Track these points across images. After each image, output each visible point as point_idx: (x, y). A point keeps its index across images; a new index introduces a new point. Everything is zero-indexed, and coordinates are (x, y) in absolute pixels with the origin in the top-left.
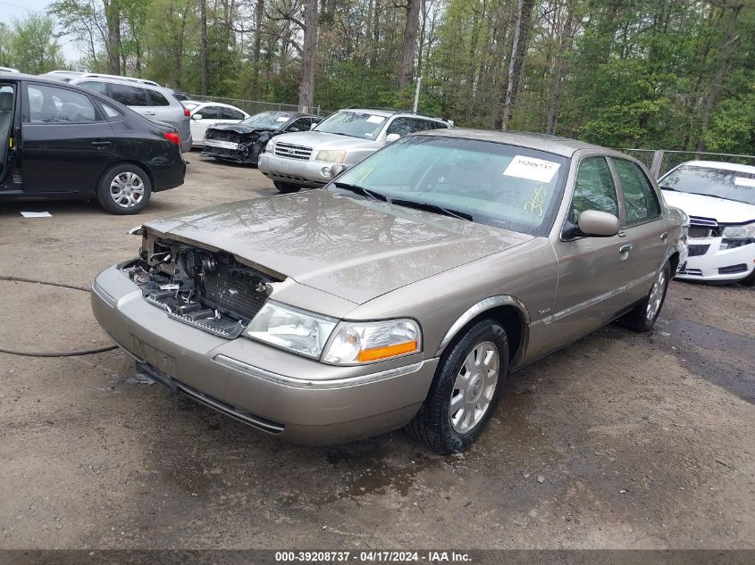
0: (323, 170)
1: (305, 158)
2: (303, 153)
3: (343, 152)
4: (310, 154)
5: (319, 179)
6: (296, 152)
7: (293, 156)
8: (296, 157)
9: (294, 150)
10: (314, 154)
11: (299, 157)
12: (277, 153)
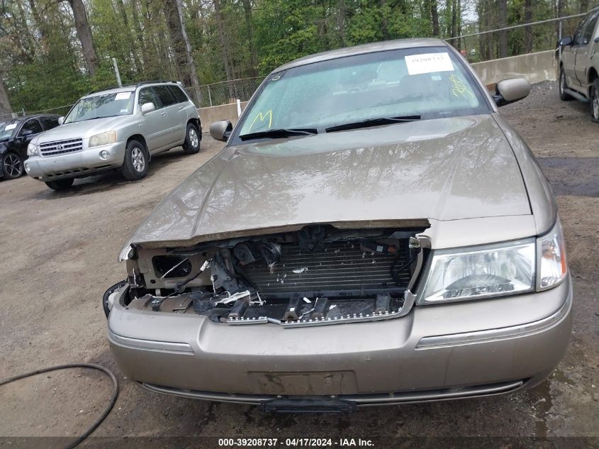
0: (101, 154)
1: (78, 149)
2: (74, 145)
3: (112, 132)
4: (81, 144)
5: (99, 163)
6: (66, 147)
7: (63, 152)
8: (67, 151)
9: (63, 145)
10: (85, 143)
11: (70, 150)
12: (44, 154)
